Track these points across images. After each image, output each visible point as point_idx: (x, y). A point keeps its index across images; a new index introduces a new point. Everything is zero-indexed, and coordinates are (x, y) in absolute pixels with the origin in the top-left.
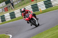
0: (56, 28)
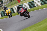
0: (38, 24)
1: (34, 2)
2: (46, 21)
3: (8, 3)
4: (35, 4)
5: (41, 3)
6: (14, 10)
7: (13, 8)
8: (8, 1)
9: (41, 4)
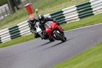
1: (63, 13)
2: (89, 55)
3: (6, 15)
4: (64, 17)
5: (79, 15)
6: (20, 31)
7: (18, 26)
8: (6, 11)
9: (78, 17)
